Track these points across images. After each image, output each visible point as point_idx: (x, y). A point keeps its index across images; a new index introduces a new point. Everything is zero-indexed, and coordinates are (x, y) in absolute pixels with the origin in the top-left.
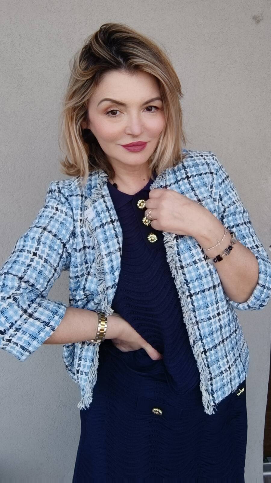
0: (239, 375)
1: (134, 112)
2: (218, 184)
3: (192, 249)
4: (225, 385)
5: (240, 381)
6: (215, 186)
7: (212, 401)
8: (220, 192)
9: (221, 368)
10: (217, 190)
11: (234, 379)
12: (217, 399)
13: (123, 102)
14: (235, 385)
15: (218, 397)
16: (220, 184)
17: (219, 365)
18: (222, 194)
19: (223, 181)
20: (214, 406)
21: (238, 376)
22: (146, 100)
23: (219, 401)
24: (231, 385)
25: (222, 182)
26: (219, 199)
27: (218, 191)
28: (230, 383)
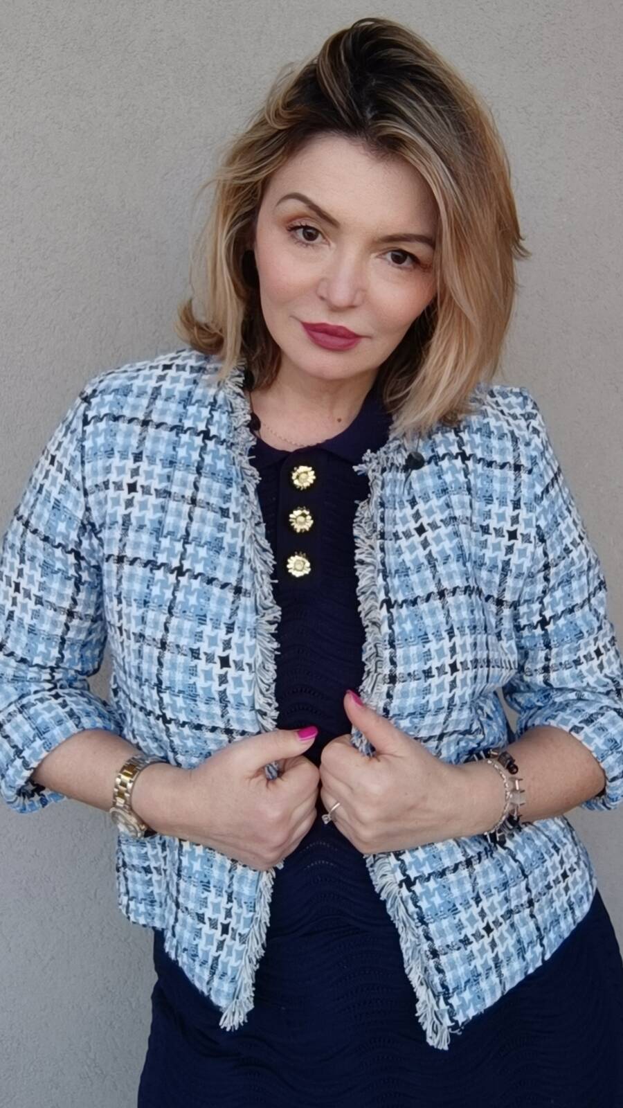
0: (521, 952)
1: (352, 250)
2: (533, 497)
3: (430, 639)
4: (479, 975)
5: (527, 968)
6: (525, 504)
7: (447, 1016)
8: (537, 520)
9: (463, 928)
10: (531, 514)
11: (509, 960)
12: (461, 1011)
13: (334, 215)
14: (512, 978)
15: (464, 1006)
16: (538, 499)
17: (460, 920)
18: (542, 523)
19: (546, 490)
20: (453, 1028)
21: (519, 954)
22: (391, 232)
23: (468, 1017)
24: (500, 975)
25: (542, 493)
26: (537, 537)
27: (533, 515)
28: (494, 970)
